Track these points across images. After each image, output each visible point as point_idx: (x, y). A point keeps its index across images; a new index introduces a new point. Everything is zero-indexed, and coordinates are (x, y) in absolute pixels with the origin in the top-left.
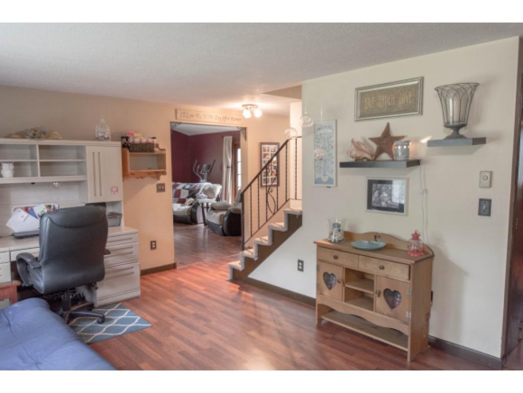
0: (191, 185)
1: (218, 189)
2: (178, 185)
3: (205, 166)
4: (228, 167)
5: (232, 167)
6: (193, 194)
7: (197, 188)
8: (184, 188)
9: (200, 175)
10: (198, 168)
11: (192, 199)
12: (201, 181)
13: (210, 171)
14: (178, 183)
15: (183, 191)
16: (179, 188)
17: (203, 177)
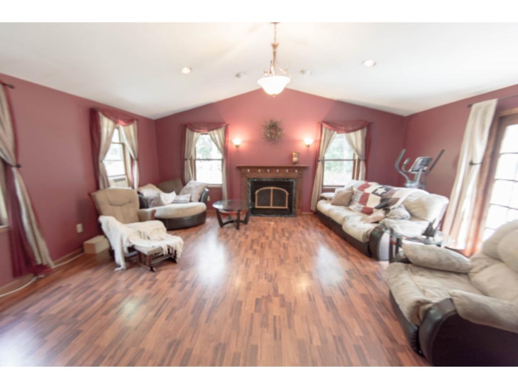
0: (387, 190)
1: (437, 205)
2: (368, 186)
3: (419, 160)
4: (472, 164)
5: (482, 164)
6: (386, 205)
7: (395, 196)
8: (374, 193)
9: (408, 174)
10: (406, 162)
11: (380, 213)
12: (408, 185)
13: (431, 169)
14: (370, 183)
15: (372, 197)
16: (368, 191)
17: (412, 178)
